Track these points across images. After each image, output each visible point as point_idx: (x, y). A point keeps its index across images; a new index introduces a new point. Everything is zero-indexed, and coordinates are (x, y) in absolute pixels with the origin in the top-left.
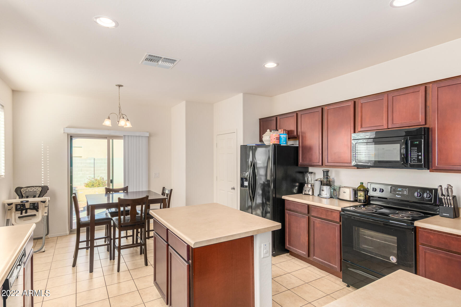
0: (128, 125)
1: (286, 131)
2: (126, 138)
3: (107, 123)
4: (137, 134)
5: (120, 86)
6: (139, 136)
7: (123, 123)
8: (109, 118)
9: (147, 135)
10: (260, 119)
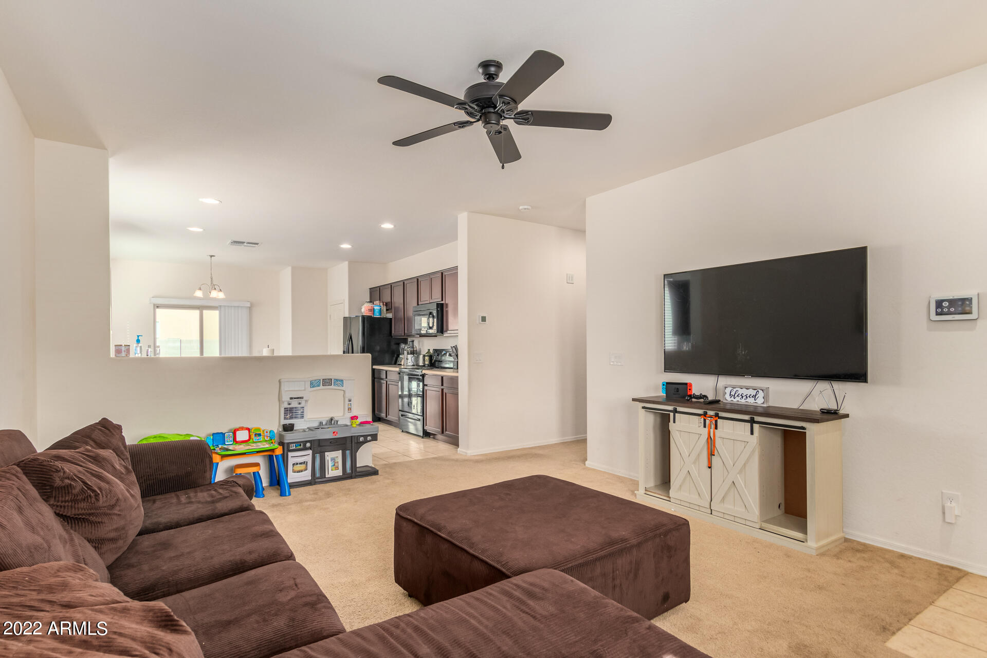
0: (221, 295)
1: (383, 303)
2: (222, 309)
3: (199, 294)
4: (236, 304)
5: (211, 256)
6: (238, 307)
7: (215, 294)
8: (200, 289)
9: (248, 305)
10: (370, 289)
